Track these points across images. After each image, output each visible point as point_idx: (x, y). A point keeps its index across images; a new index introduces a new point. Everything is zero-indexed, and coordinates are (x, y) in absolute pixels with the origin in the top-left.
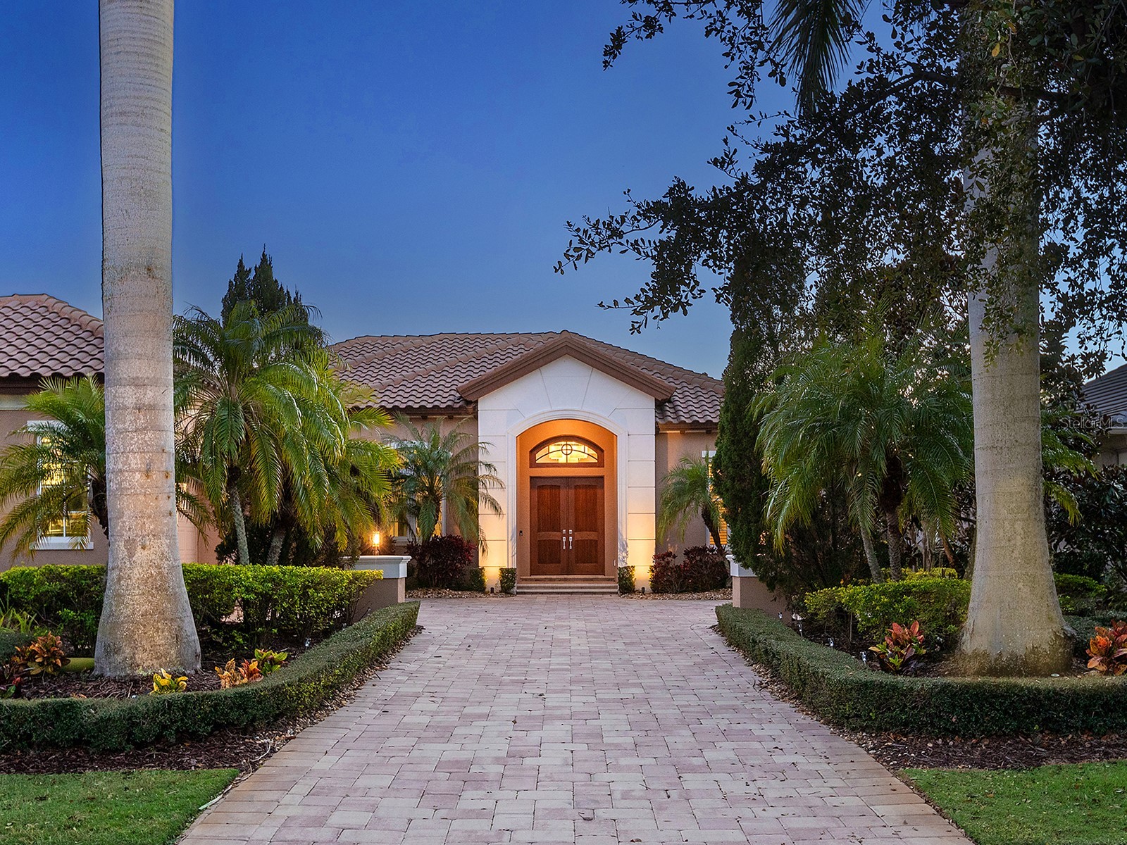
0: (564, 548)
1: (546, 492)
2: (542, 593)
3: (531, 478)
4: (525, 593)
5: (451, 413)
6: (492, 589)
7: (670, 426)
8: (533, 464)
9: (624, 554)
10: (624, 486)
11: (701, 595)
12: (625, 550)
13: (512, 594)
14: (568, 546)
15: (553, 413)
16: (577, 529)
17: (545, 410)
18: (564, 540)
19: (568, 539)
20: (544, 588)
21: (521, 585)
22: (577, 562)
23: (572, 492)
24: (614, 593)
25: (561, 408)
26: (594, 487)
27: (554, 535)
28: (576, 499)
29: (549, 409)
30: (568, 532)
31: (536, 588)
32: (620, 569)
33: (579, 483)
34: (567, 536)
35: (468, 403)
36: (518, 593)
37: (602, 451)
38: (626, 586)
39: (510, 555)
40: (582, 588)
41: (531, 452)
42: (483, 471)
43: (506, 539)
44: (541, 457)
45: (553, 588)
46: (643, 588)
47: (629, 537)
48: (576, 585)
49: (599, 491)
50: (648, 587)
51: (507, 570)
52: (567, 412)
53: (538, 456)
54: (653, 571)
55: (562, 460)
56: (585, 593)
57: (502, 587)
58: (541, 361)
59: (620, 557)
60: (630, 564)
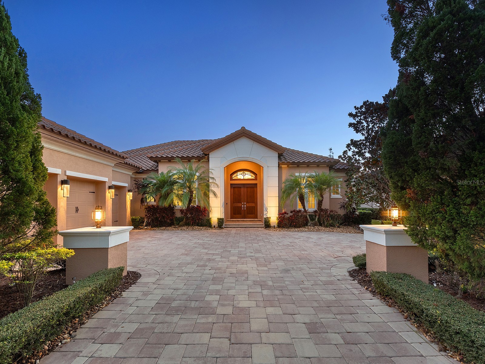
0: (243, 209)
1: (236, 189)
2: (234, 227)
3: (231, 184)
4: (227, 227)
5: (199, 159)
6: (214, 226)
7: (284, 163)
8: (231, 179)
9: (266, 212)
10: (266, 186)
11: (299, 229)
12: (266, 210)
13: (222, 228)
14: (244, 208)
15: (239, 159)
16: (247, 203)
17: (235, 157)
18: (243, 206)
19: (244, 206)
20: (235, 225)
21: (226, 224)
22: (247, 214)
23: (246, 189)
24: (262, 227)
25: (241, 156)
26: (254, 187)
27: (239, 205)
28: (247, 192)
29: (237, 157)
30: (244, 203)
31: (232, 225)
32: (265, 218)
33: (248, 186)
34: (244, 205)
35: (206, 155)
36: (225, 227)
37: (257, 175)
38: (267, 225)
39: (222, 213)
40: (250, 225)
41: (231, 175)
42: (211, 181)
43: (220, 206)
44: (234, 177)
45: (238, 225)
46: (274, 226)
47: (268, 206)
48: (247, 224)
49: (255, 189)
50: (276, 226)
51: (220, 219)
52: (244, 158)
53: (233, 176)
54: (278, 219)
55: (242, 178)
56: (251, 227)
57: (218, 225)
58: (234, 138)
59: (265, 213)
60: (268, 216)
